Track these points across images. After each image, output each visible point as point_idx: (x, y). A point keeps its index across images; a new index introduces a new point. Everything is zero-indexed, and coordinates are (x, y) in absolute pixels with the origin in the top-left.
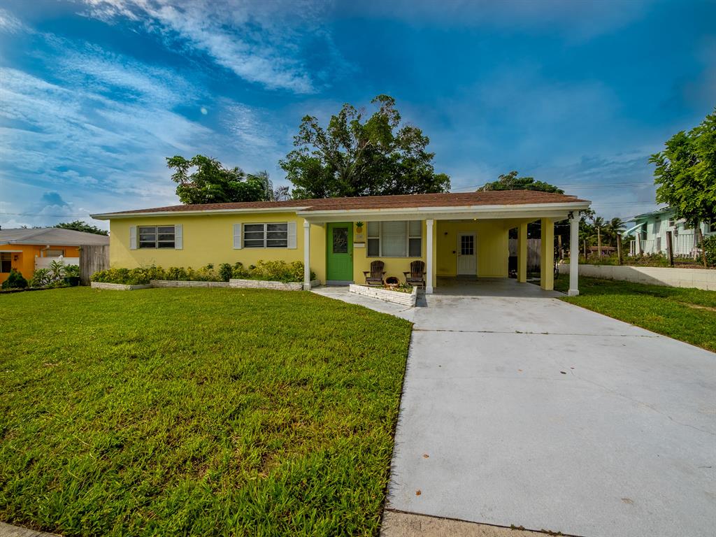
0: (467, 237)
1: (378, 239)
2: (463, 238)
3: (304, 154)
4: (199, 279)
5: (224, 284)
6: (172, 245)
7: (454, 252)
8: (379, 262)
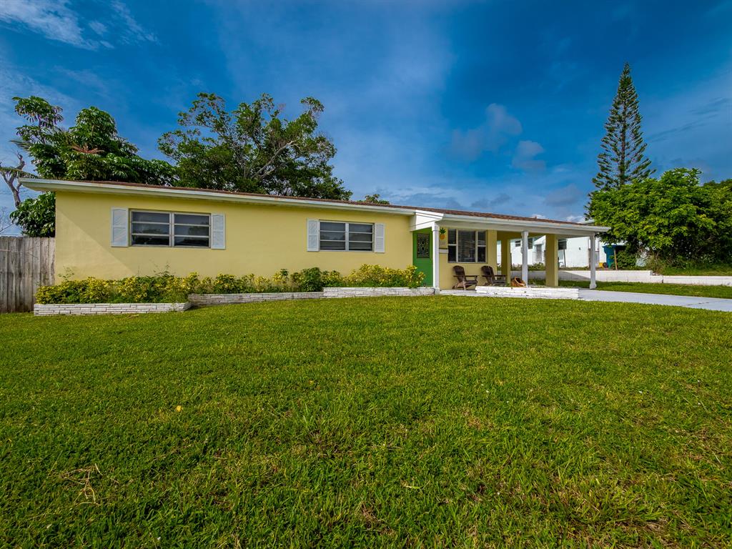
1: (455, 247)
4: (271, 290)
5: (316, 295)
6: (205, 243)
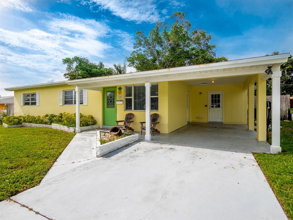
0: (216, 95)
1: (131, 99)
2: (212, 95)
3: (139, 52)
6: (35, 104)
7: (206, 106)
8: (131, 114)
